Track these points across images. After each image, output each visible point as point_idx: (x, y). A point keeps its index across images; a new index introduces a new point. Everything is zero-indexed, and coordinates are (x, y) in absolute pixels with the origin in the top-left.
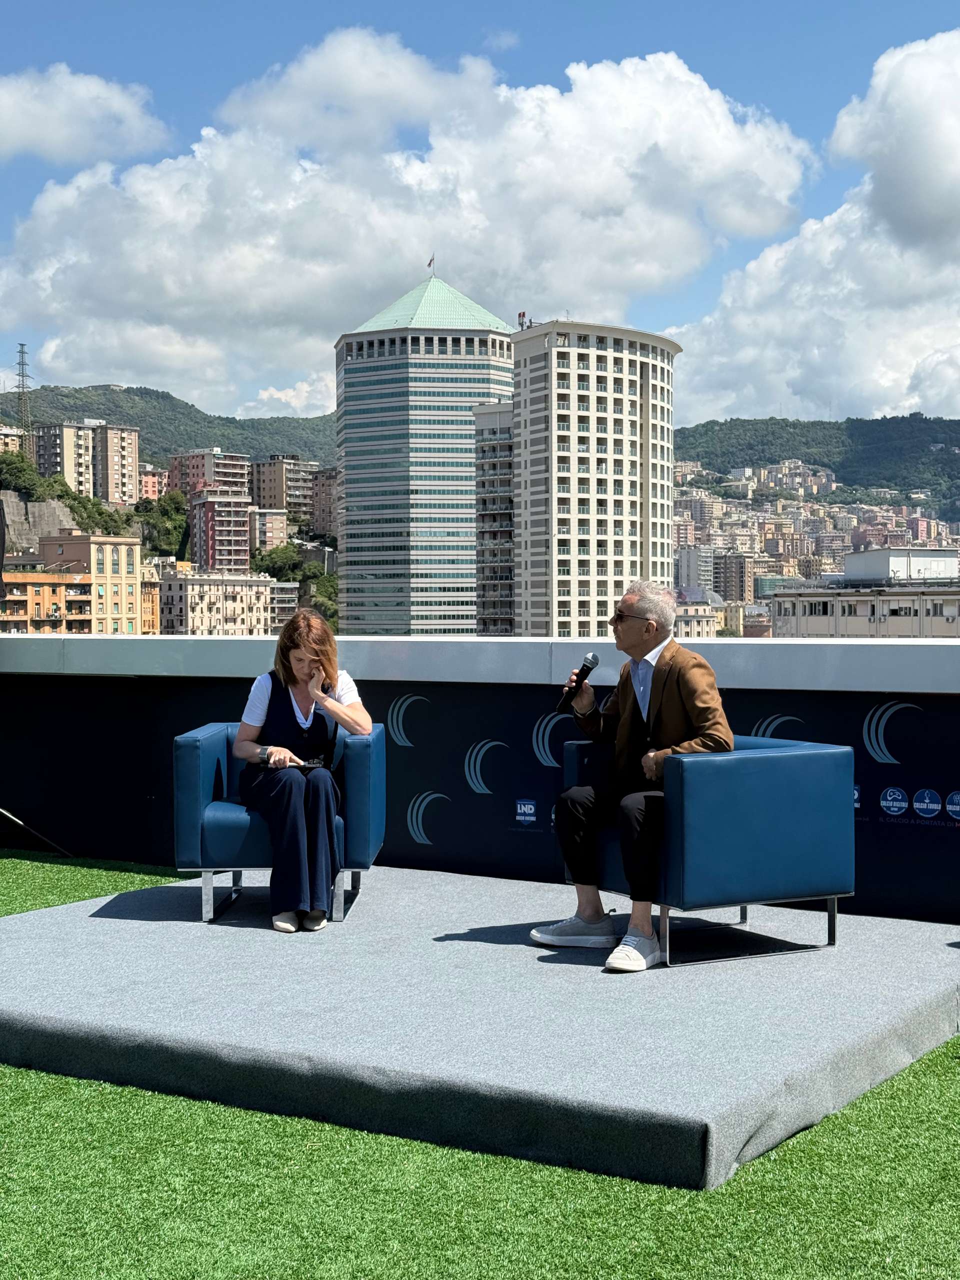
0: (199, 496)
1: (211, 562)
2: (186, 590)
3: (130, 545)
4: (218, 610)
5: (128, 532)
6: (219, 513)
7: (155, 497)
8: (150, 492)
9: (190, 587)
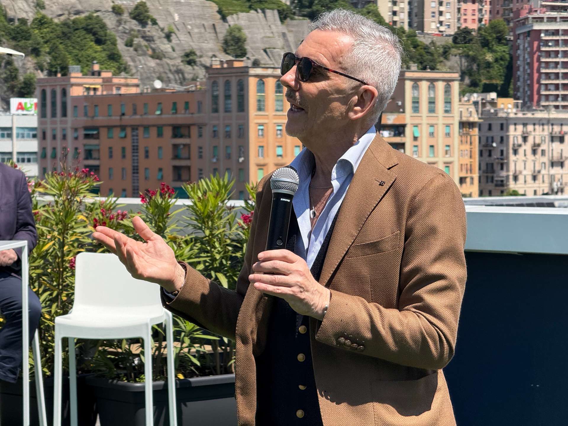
0: (524, 24)
1: (536, 97)
2: (507, 130)
3: (448, 81)
4: (543, 152)
5: (445, 65)
6: (546, 43)
7: (474, 26)
8: (469, 21)
9: (512, 128)
